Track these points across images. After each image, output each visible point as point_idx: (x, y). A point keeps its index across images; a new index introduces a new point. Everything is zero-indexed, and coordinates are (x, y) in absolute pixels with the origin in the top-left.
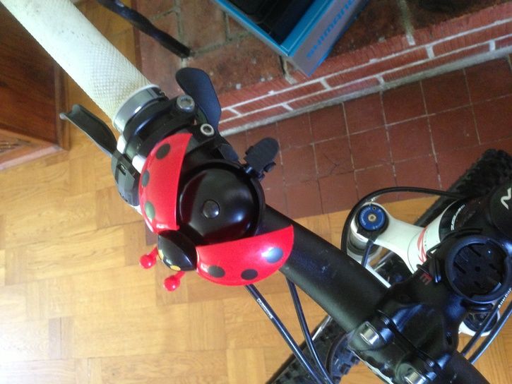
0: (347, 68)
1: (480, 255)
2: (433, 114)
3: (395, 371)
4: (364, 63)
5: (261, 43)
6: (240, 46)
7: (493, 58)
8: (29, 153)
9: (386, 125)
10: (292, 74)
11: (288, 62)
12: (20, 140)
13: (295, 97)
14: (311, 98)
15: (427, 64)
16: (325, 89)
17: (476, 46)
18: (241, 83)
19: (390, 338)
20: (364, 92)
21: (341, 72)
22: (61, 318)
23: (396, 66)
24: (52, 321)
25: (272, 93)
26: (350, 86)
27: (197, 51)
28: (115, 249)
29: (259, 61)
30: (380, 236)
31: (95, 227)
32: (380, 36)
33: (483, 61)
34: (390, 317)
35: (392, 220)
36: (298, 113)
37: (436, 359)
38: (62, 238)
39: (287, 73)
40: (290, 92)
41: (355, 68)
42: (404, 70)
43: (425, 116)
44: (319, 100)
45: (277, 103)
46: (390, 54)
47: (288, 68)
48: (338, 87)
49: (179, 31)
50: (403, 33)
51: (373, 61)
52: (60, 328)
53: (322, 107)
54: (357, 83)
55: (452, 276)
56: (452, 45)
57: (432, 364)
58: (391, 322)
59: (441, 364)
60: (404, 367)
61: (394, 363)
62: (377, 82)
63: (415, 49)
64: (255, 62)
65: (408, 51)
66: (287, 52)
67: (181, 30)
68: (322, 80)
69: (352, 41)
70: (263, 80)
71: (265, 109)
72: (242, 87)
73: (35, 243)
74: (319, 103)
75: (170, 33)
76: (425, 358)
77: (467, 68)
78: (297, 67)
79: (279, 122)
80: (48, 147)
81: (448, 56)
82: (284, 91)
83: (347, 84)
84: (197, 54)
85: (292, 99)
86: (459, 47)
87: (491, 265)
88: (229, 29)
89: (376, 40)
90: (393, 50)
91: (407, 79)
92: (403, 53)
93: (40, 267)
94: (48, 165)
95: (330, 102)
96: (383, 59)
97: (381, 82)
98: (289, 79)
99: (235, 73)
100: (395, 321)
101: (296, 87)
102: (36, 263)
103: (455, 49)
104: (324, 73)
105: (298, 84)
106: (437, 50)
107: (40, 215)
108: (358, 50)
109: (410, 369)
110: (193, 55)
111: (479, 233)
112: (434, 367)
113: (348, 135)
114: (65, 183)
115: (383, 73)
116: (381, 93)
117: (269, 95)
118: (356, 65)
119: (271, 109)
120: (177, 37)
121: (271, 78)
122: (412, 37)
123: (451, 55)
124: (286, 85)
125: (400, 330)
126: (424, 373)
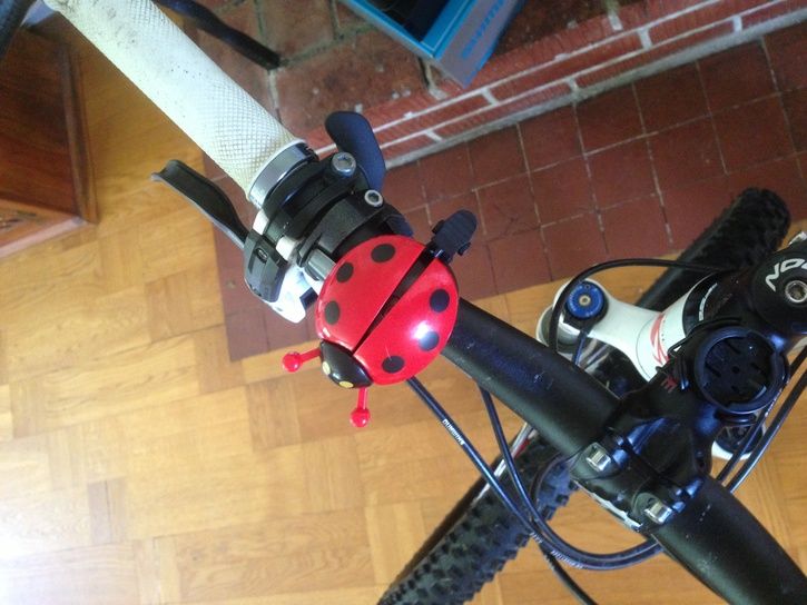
0: (522, 70)
1: (738, 352)
2: (655, 133)
3: (632, 503)
4: (547, 61)
5: (390, 39)
6: (357, 45)
7: (739, 42)
8: (35, 232)
9: (585, 155)
10: (441, 84)
11: (432, 67)
12: (19, 212)
13: (445, 119)
14: (468, 119)
15: (640, 56)
16: (490, 104)
17: (712, 25)
18: (363, 103)
19: (625, 462)
20: (549, 106)
21: (512, 77)
22: (106, 483)
23: (596, 64)
24: (93, 489)
25: (409, 116)
26: (527, 98)
27: (290, 58)
28: (183, 371)
29: (387, 66)
30: (596, 326)
31: (148, 340)
32: (569, 20)
33: (725, 48)
34: (625, 435)
35: (613, 302)
36: (450, 145)
37: (684, 486)
38: (97, 360)
39: (432, 84)
40: (436, 112)
41: (534, 70)
42: (606, 69)
43: (642, 136)
44: (481, 122)
45: (417, 131)
46: (585, 45)
47: (433, 76)
48: (510, 100)
49: (261, 27)
50: (604, 12)
51: (560, 58)
52: (106, 497)
53: (486, 132)
54: (538, 93)
55: (703, 380)
56: (677, 26)
57: (679, 492)
58: (626, 442)
59: (691, 491)
60: (644, 497)
61: (630, 493)
62: (568, 89)
63: (622, 35)
64: (381, 70)
65: (612, 39)
66: (431, 52)
67: (264, 28)
68: (484, 91)
69: (528, 29)
70: (396, 96)
71: (399, 141)
72: (364, 108)
73: (56, 371)
74: (482, 126)
75: (246, 32)
76: (671, 485)
77: (702, 60)
78: (447, 74)
79: (422, 159)
80: (64, 221)
81: (672, 43)
82: (428, 111)
83: (522, 95)
84: (291, 62)
85: (439, 122)
86: (688, 29)
87: (753, 365)
88: (338, 21)
89: (564, 26)
90: (590, 39)
91: (613, 82)
92: (605, 42)
93: (67, 407)
94: (67, 248)
95: (498, 124)
96: (575, 53)
97: (574, 89)
98: (435, 92)
99: (353, 89)
100: (631, 441)
101: (445, 104)
102: (61, 400)
103: (683, 32)
104: (487, 79)
105: (448, 99)
106: (655, 35)
107: (59, 328)
108: (537, 43)
109: (650, 499)
110: (285, 64)
111: (737, 323)
112: (681, 495)
113: (528, 173)
114: (96, 275)
115: (577, 75)
116: (574, 106)
117: (404, 119)
118: (535, 65)
119: (409, 141)
120: (257, 36)
121: (408, 93)
122: (617, 18)
123: (676, 42)
124: (431, 102)
125: (637, 452)
126: (670, 503)
